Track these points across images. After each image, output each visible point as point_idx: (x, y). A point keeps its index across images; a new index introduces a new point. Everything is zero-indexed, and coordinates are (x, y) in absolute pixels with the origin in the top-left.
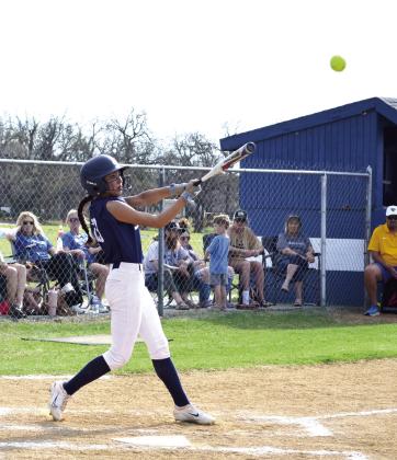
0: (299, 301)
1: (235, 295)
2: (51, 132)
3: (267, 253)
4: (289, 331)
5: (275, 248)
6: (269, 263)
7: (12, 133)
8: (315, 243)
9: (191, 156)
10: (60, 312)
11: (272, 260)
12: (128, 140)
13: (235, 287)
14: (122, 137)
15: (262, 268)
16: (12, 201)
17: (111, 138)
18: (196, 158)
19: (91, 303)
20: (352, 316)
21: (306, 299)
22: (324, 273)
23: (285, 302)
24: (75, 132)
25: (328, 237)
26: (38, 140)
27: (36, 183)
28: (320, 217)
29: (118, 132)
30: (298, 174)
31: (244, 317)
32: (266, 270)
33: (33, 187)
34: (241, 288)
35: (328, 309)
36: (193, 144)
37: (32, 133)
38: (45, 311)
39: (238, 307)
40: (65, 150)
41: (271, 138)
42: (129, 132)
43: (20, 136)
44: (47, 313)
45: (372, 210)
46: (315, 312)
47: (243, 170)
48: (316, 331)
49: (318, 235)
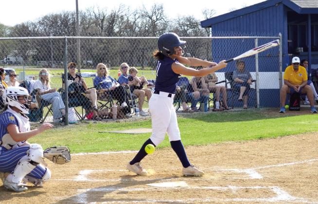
0: (245, 106)
1: (211, 104)
2: (113, 19)
3: (227, 81)
4: (240, 122)
5: (232, 79)
6: (229, 86)
7: (92, 21)
8: (253, 74)
9: (188, 30)
10: (119, 117)
11: (231, 84)
12: (153, 22)
13: (211, 100)
14: (150, 21)
15: (225, 89)
16: (92, 56)
17: (145, 21)
18: (190, 30)
19: (135, 111)
20: (274, 113)
21: (249, 105)
22: (258, 90)
23: (238, 107)
24: (125, 19)
25: (259, 71)
26: (106, 24)
27: (105, 47)
28: (255, 61)
29: (148, 18)
30: (242, 39)
31: (216, 115)
32: (228, 90)
33: (104, 49)
34: (215, 100)
35: (261, 109)
36: (188, 23)
37: (103, 21)
38: (110, 117)
39: (213, 110)
40: (120, 29)
41: (227, 20)
42: (154, 18)
43: (96, 23)
44: (112, 118)
45: (283, 56)
46: (254, 111)
47: (213, 37)
48: (254, 121)
49: (254, 71)
